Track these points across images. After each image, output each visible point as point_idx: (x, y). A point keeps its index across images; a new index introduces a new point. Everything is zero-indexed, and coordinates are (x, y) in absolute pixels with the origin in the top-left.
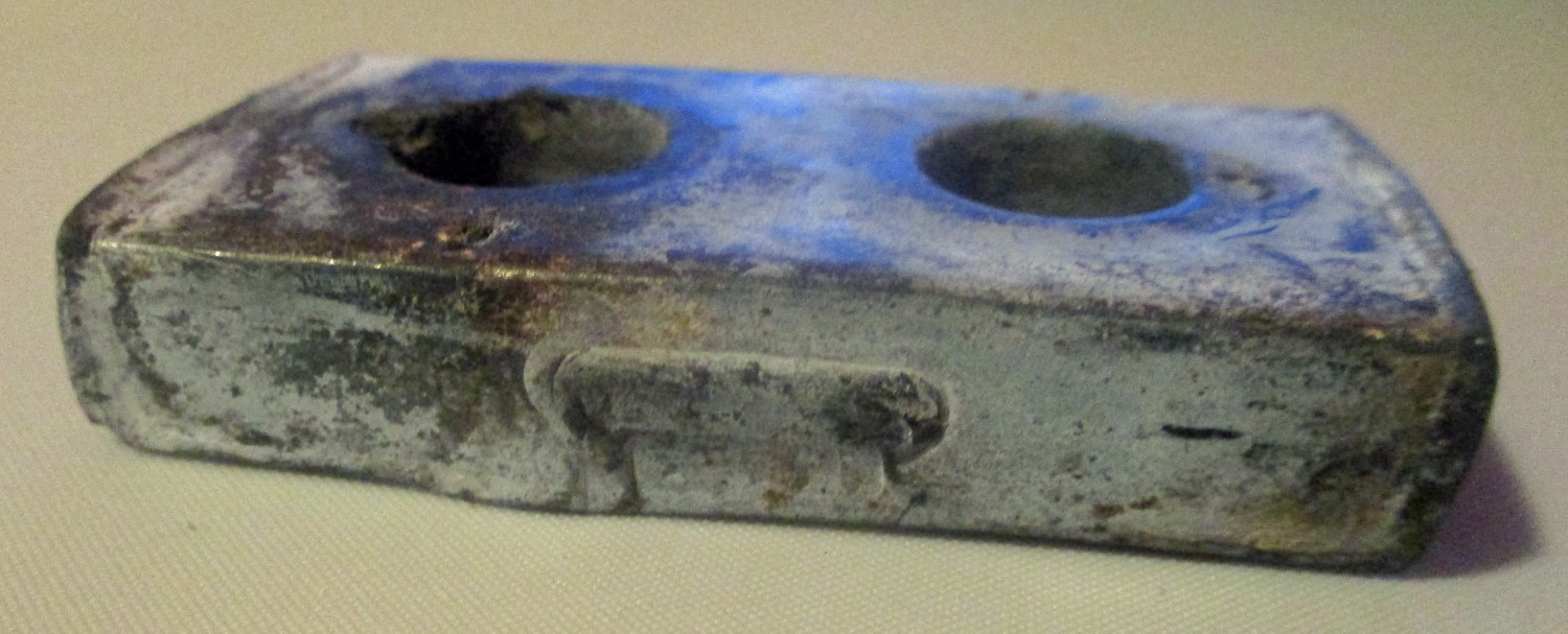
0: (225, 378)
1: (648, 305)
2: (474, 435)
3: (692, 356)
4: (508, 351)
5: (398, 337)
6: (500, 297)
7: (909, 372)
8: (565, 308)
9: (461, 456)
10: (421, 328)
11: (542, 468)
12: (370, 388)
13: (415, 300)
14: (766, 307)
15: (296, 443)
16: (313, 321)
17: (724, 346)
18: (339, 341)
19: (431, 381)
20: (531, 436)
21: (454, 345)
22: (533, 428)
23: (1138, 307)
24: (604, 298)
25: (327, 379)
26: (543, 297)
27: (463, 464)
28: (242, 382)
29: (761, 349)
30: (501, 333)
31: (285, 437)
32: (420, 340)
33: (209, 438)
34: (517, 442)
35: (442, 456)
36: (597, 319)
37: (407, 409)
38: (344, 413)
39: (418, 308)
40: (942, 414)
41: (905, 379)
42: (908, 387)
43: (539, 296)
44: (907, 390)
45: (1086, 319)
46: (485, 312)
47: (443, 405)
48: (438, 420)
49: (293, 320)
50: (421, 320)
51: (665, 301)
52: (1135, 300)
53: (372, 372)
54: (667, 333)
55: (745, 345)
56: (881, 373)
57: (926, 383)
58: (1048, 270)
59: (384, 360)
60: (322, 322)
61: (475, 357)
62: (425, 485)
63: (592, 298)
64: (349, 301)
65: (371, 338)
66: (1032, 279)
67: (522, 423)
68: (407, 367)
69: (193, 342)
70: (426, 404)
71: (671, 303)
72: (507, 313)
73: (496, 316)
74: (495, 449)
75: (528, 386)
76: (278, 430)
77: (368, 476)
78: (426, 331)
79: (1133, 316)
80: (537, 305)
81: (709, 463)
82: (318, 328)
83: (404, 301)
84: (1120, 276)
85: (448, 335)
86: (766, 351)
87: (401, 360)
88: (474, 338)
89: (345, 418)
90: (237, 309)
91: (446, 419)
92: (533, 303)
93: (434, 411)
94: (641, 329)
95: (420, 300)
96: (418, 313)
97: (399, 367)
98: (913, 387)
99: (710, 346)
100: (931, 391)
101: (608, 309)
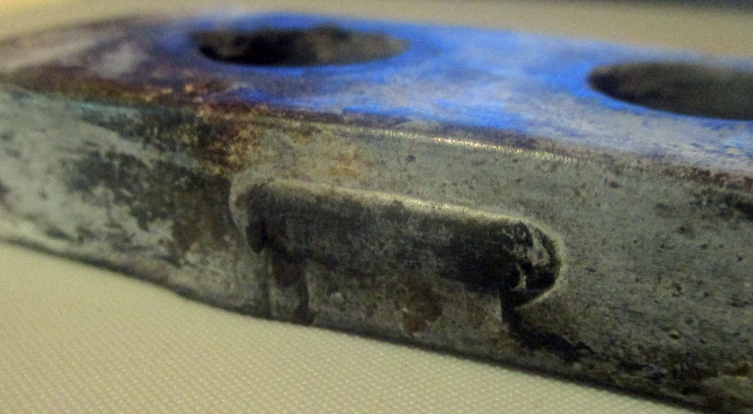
0: (36, 185)
1: (318, 144)
2: (195, 246)
3: (350, 191)
4: (218, 177)
5: (146, 161)
6: (213, 132)
7: (526, 221)
8: (259, 144)
9: (187, 263)
10: (160, 154)
11: (240, 277)
12: (128, 201)
13: (156, 131)
14: (411, 154)
15: (81, 240)
16: (90, 144)
17: (376, 186)
18: (106, 160)
19: (167, 199)
20: (233, 248)
21: (183, 171)
22: (234, 242)
23: (739, 179)
24: (287, 138)
25: (99, 191)
26: (244, 134)
27: (187, 268)
28: (48, 189)
29: (406, 190)
30: (214, 162)
31: (75, 235)
32: (160, 164)
33: (27, 230)
34: (223, 253)
35: (173, 260)
36: (281, 155)
37: (152, 220)
38: (110, 219)
39: (158, 137)
40: (554, 263)
41: (523, 227)
42: (524, 235)
43: (240, 134)
44: (524, 238)
45: (689, 185)
46: (203, 143)
47: (175, 220)
48: (172, 231)
49: (76, 142)
50: (161, 149)
51: (333, 143)
52: (738, 174)
53: (129, 188)
54: (333, 171)
55: (394, 186)
56: (502, 219)
57: (541, 233)
58: (663, 145)
59: (136, 179)
60: (95, 145)
61: (197, 182)
62: (161, 282)
63: (278, 137)
64: (113, 129)
65: (128, 160)
66: (646, 150)
67: (227, 238)
68: (152, 186)
69: (16, 154)
70: (164, 216)
71: (337, 146)
72: (218, 145)
73: (210, 147)
74: (209, 258)
75: (233, 208)
76: (70, 228)
77: (127, 271)
78: (163, 158)
79: (733, 186)
80: (238, 141)
81: (363, 287)
82: (92, 149)
83: (148, 131)
84: (731, 155)
85: (178, 162)
86: (410, 193)
87: (148, 180)
88: (194, 165)
89: (113, 224)
90: (43, 131)
91: (177, 231)
92: (235, 138)
93: (170, 223)
94: (314, 166)
95: (160, 131)
96: (157, 141)
97: (146, 185)
98: (528, 235)
99: (366, 185)
100: (545, 241)
101: (290, 147)
